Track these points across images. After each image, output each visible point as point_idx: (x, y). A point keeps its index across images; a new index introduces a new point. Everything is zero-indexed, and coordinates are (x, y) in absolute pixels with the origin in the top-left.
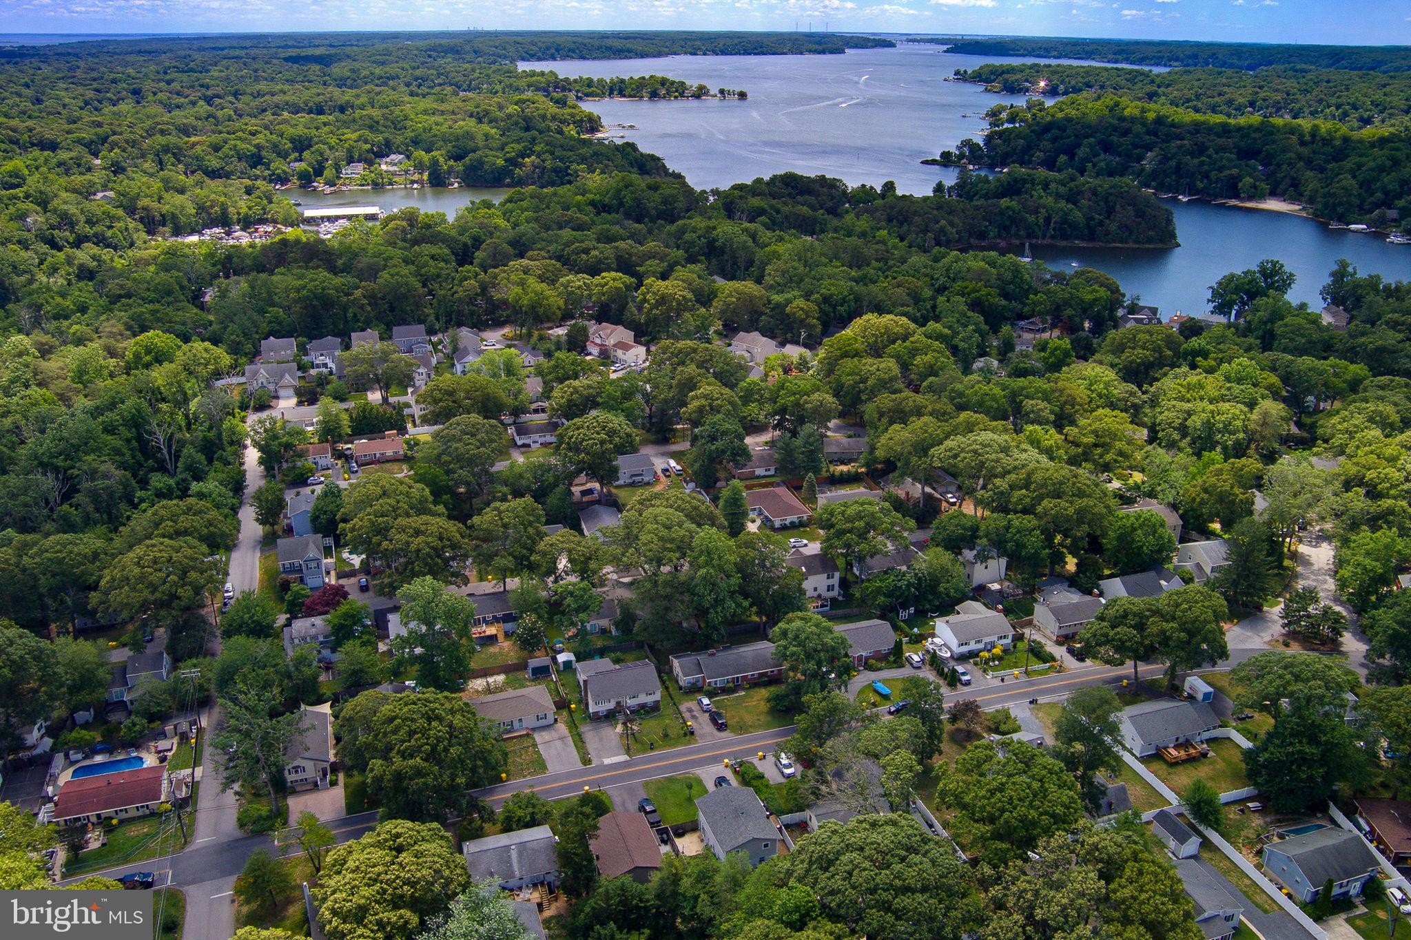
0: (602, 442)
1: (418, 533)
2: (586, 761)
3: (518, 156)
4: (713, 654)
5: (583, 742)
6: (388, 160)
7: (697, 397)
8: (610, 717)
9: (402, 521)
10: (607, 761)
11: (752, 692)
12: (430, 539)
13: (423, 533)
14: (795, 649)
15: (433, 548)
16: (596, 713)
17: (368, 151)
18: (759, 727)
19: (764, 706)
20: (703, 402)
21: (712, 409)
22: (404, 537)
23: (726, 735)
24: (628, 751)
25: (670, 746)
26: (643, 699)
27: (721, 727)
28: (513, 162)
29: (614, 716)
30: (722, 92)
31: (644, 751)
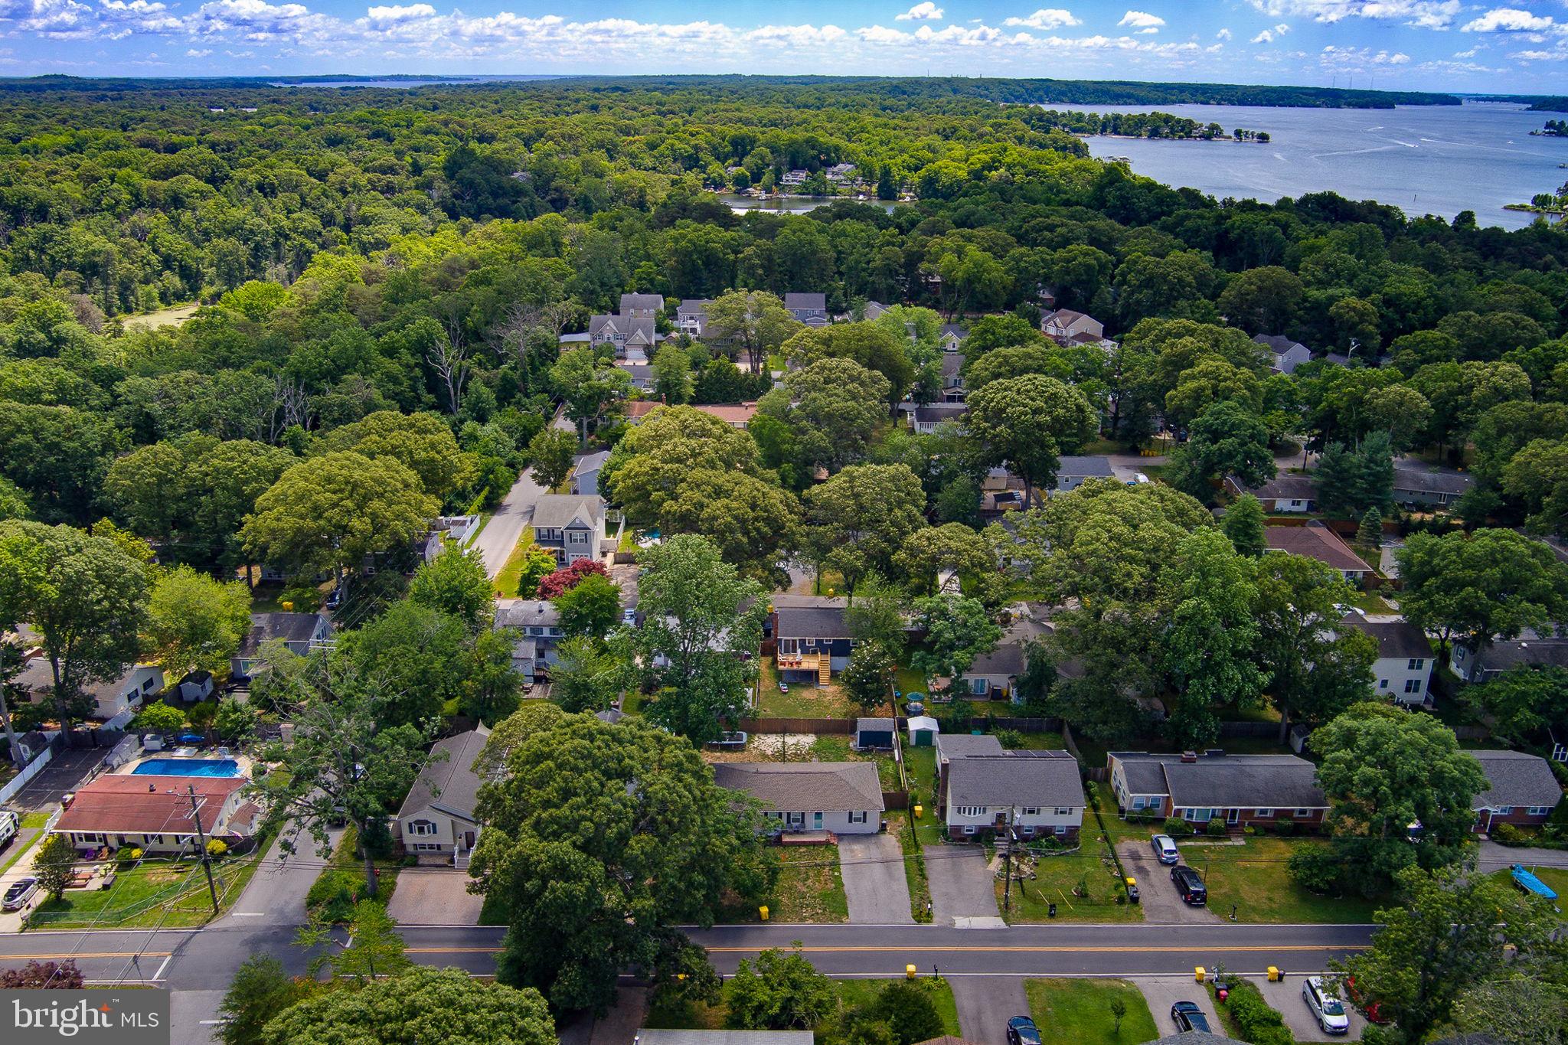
0: (1036, 411)
1: (719, 492)
2: (922, 915)
3: (984, 168)
4: (1191, 761)
5: (924, 877)
6: (835, 169)
7: (1193, 377)
8: (982, 839)
9: (698, 474)
10: (961, 923)
11: (1259, 844)
12: (735, 505)
13: (728, 494)
14: (1370, 771)
15: (736, 518)
16: (957, 829)
17: (814, 158)
18: (1269, 914)
19: (1282, 874)
20: (1203, 382)
21: (1215, 393)
22: (697, 496)
23: (1200, 917)
24: (1005, 909)
25: (1087, 917)
26: (1047, 818)
27: (1195, 900)
28: (977, 175)
29: (990, 842)
30: (1238, 133)
31: (1037, 918)
